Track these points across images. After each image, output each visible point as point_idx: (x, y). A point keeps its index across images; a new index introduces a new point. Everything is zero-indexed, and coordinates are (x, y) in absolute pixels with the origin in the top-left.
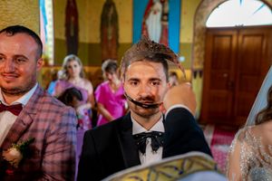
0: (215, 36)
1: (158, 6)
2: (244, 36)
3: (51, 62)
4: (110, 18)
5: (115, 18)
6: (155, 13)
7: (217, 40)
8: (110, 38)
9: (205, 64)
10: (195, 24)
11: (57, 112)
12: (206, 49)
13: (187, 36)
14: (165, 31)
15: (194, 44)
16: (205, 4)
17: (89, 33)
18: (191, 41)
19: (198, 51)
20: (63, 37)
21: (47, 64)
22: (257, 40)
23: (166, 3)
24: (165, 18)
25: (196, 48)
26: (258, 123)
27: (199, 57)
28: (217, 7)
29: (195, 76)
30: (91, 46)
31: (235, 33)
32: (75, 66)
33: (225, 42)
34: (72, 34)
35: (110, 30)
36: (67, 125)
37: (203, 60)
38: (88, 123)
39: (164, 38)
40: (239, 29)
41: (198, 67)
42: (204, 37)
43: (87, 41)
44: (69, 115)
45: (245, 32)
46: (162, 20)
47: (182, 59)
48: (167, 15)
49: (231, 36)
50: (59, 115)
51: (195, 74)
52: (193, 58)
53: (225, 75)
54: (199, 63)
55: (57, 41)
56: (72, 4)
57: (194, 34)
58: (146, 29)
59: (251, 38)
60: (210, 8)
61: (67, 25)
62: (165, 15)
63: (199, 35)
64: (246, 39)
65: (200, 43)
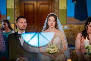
2: (40, 4)
7: (26, 6)
12: (20, 11)
13: (11, 5)
15: (15, 9)
18: (13, 7)
19: (17, 12)
22: (47, 6)
25: (16, 11)
29: (16, 28)
33: (31, 7)
42: (19, 5)
47: (8, 18)
49: (33, 4)
57: (14, 4)
59: (44, 5)
63: (17, 4)
64: (41, 6)
65: (17, 8)
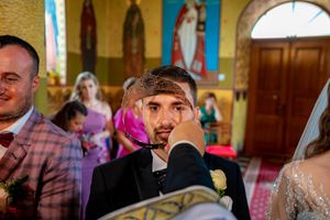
0: (261, 49)
1: (193, 13)
2: (298, 49)
3: (63, 81)
4: (135, 28)
5: (141, 28)
6: (189, 21)
7: (264, 53)
8: (134, 51)
9: (249, 83)
10: (237, 35)
11: (57, 143)
12: (251, 65)
13: (227, 49)
14: (201, 43)
15: (237, 59)
16: (249, 10)
17: (109, 45)
18: (233, 55)
19: (241, 66)
20: (78, 51)
21: (57, 83)
22: (314, 54)
23: (203, 9)
24: (201, 27)
25: (238, 65)
26: (307, 156)
27: (242, 75)
28: (265, 13)
29: (238, 98)
30: (111, 61)
31: (286, 46)
32: (91, 86)
33: (275, 57)
34: (89, 46)
35: (135, 42)
36: (69, 159)
37: (247, 79)
38: (106, 154)
39: (200, 52)
40: (291, 41)
41: (242, 86)
42: (249, 51)
43: (107, 55)
44: (72, 146)
45: (299, 45)
46: (198, 29)
47: (222, 77)
48: (203, 23)
49: (282, 50)
50: (59, 146)
51: (237, 95)
52: (235, 76)
53: (275, 97)
54: (242, 82)
55: (70, 56)
56: (89, 11)
57: (237, 48)
58: (179, 41)
59: (306, 52)
60: (256, 16)
61: (83, 36)
62: (201, 24)
63: (243, 47)
64: (300, 53)
65: (244, 58)
